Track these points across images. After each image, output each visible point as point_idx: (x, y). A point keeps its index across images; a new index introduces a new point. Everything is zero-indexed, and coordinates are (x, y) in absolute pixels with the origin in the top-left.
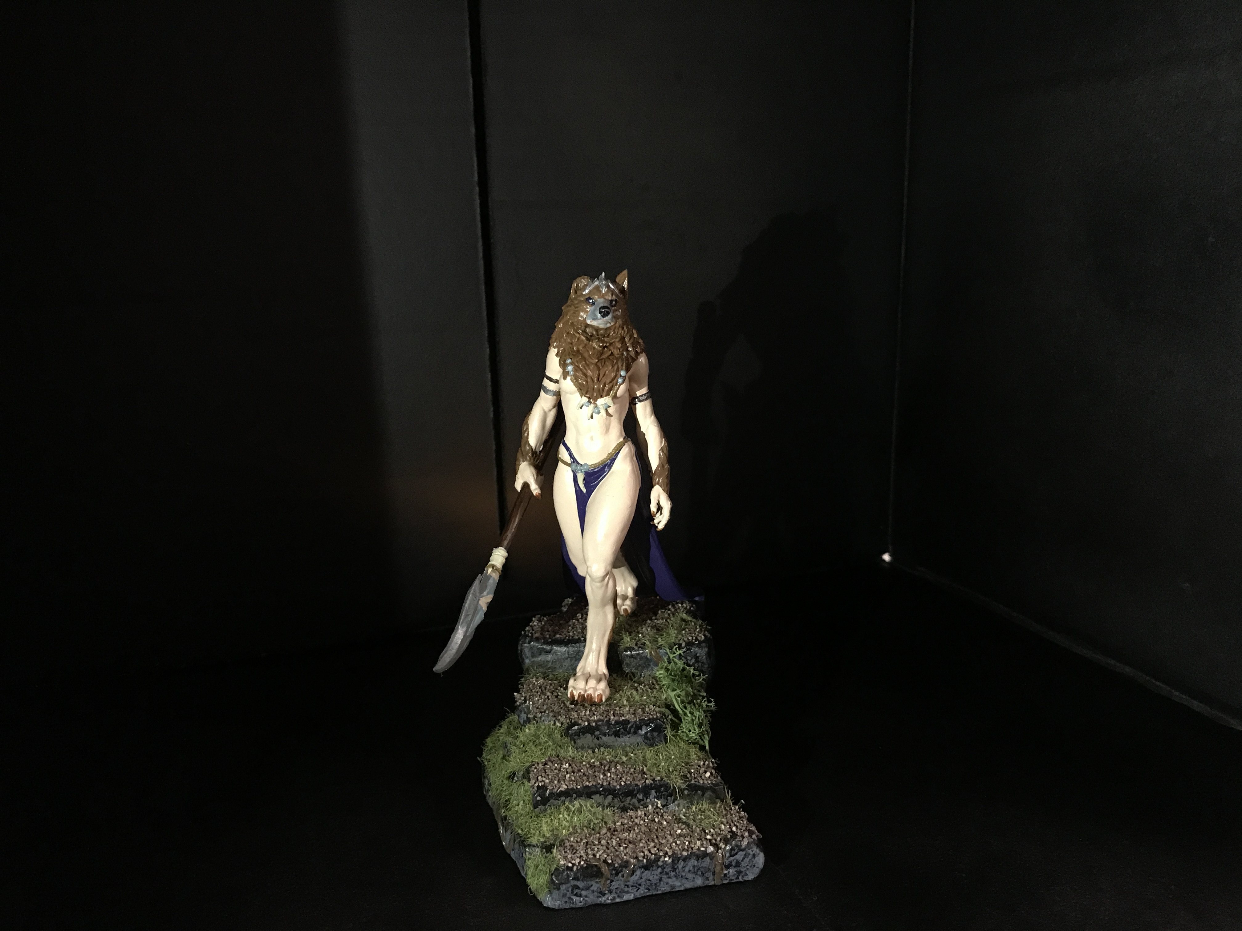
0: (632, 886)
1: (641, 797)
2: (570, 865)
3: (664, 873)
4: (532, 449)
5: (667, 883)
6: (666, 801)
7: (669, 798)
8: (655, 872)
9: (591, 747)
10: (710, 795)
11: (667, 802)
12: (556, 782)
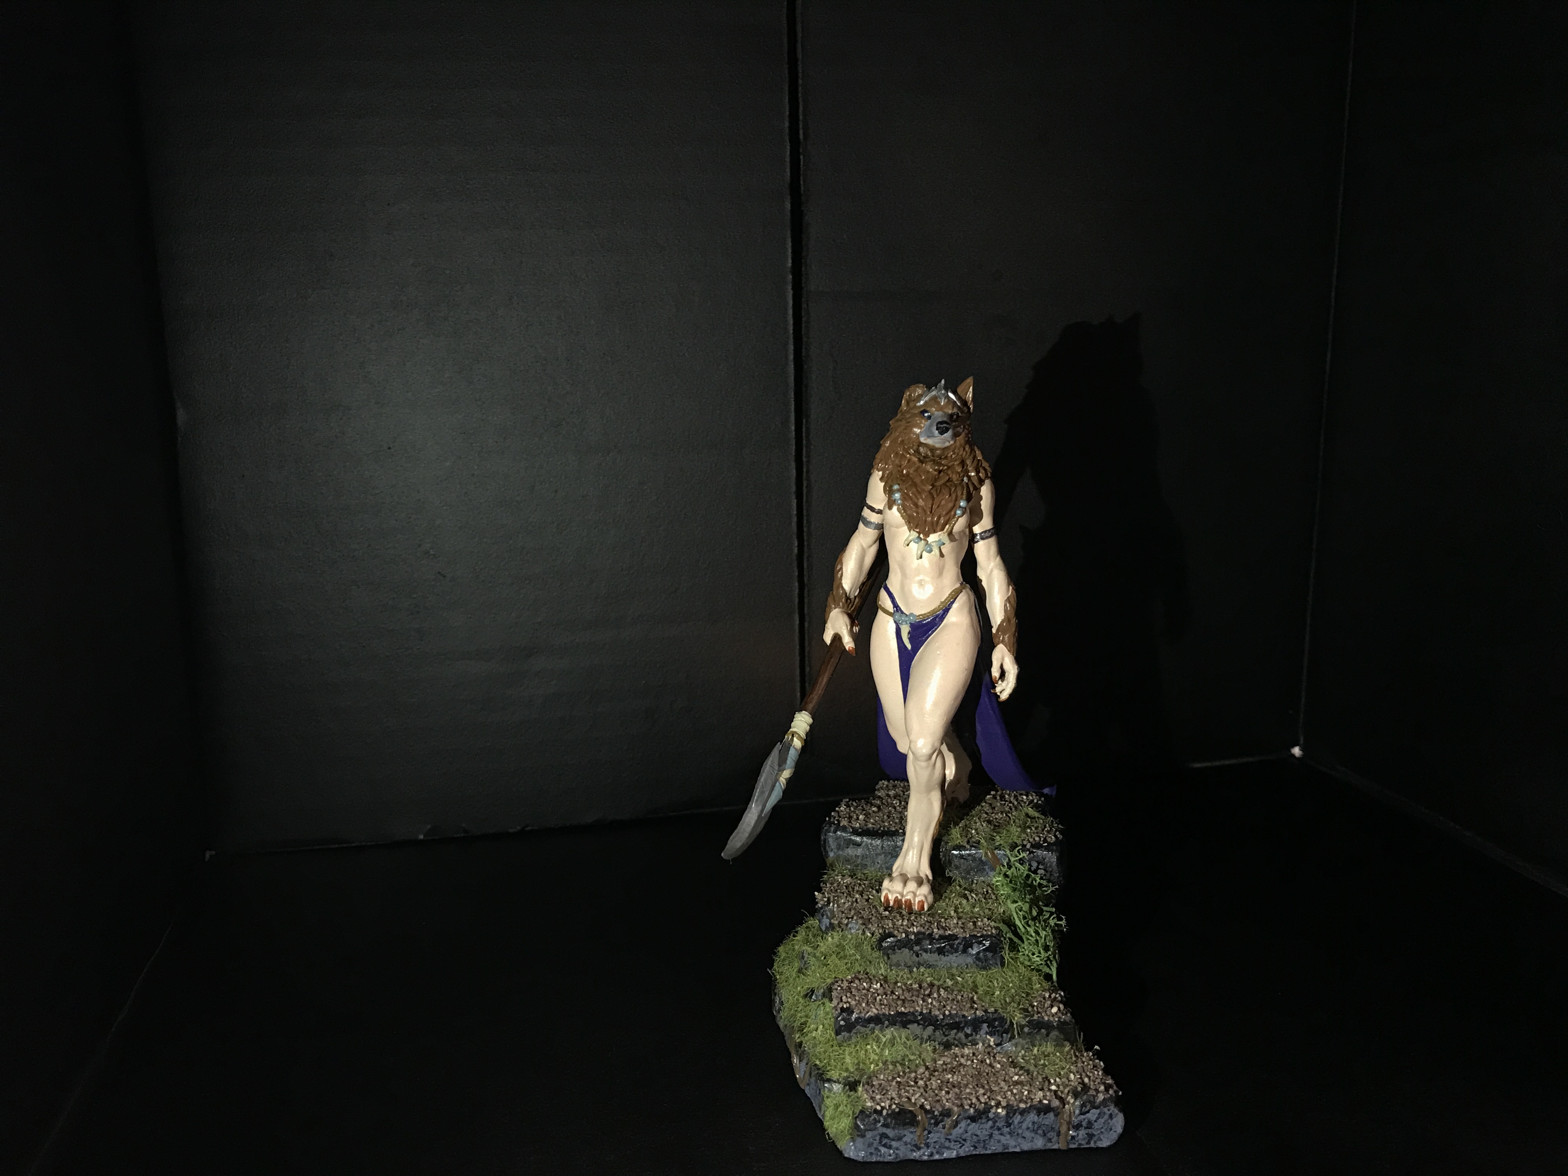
0: (956, 1141)
1: (969, 1031)
2: (879, 1108)
3: (996, 1127)
4: (846, 593)
5: (999, 1141)
6: (1001, 1039)
7: (1004, 1035)
8: (984, 1126)
9: (909, 965)
10: (1057, 1036)
11: (1001, 1041)
12: (864, 1005)
